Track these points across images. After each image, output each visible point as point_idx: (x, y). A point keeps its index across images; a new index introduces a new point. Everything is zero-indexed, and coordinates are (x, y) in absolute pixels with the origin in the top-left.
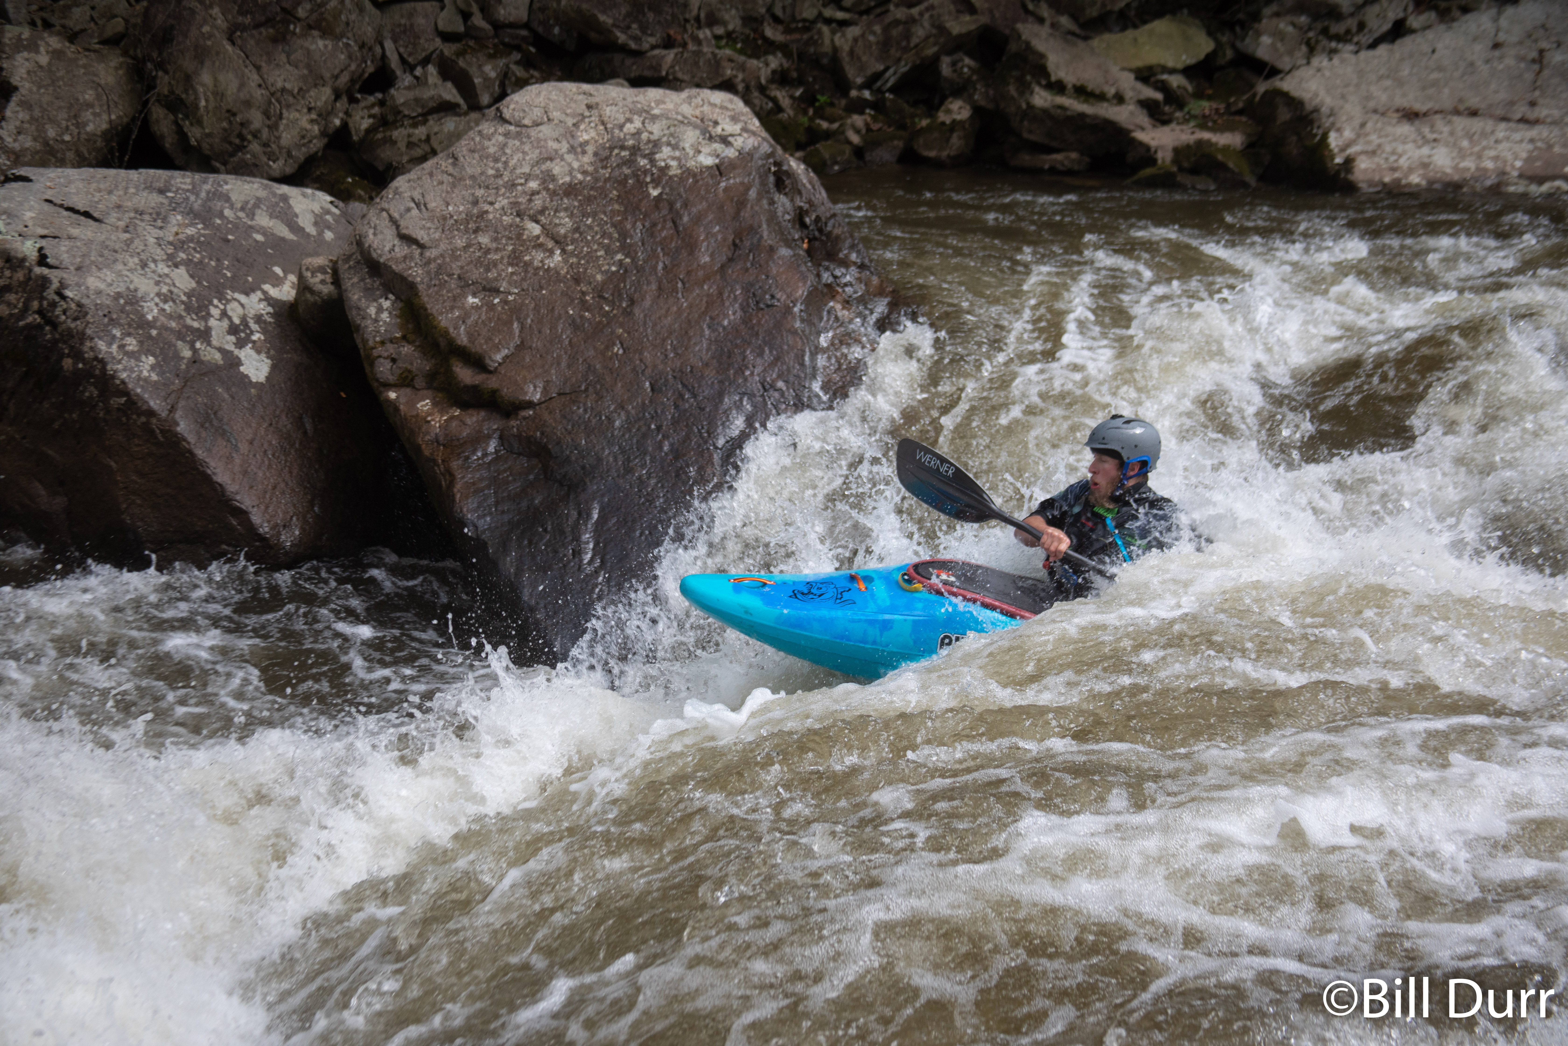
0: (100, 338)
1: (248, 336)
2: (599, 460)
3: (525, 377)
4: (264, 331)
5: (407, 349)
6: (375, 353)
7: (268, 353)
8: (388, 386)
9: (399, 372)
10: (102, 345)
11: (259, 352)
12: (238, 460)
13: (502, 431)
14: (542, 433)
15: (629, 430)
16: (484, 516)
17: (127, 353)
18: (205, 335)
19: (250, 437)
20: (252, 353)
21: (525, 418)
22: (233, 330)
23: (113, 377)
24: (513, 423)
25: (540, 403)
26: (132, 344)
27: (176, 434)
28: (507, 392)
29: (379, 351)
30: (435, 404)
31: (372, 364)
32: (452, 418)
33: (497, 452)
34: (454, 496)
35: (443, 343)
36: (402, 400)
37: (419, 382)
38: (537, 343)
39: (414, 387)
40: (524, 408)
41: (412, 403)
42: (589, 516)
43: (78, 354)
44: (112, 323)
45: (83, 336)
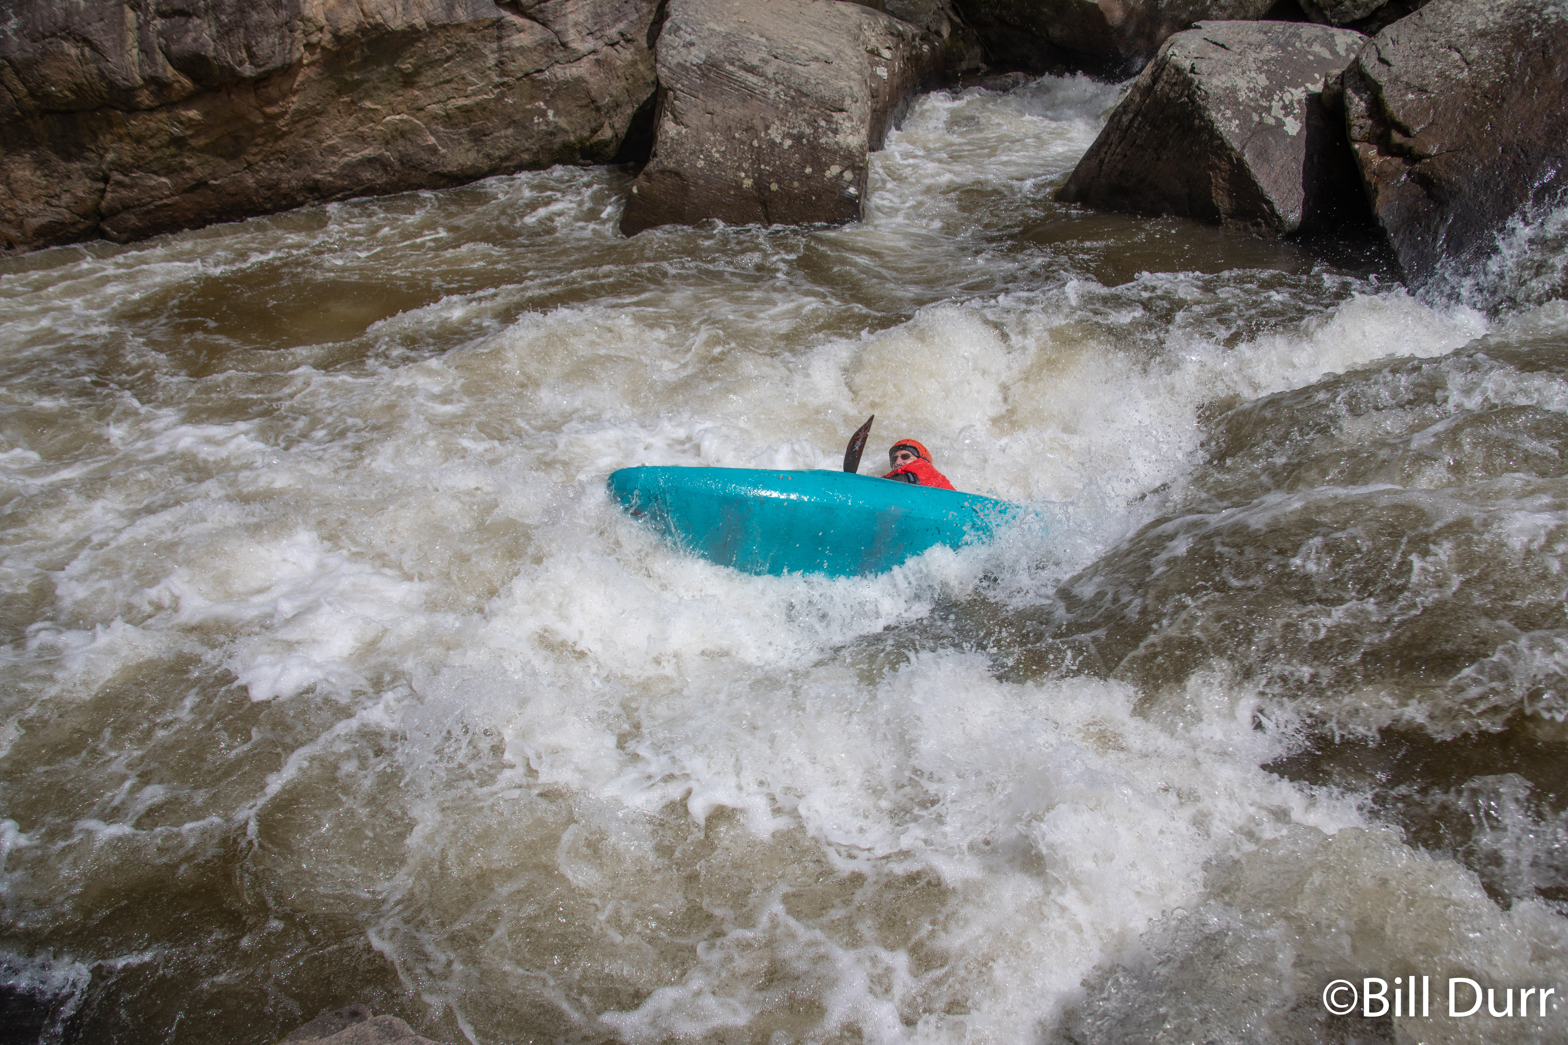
0: (1213, 110)
1: (1292, 111)
2: (1461, 189)
3: (1430, 141)
4: (1301, 108)
5: (1370, 122)
6: (1353, 123)
7: (1301, 120)
8: (1356, 141)
9: (1362, 134)
10: (1213, 114)
11: (1296, 119)
12: (1273, 175)
13: (1410, 170)
14: (1432, 173)
15: (1482, 174)
16: (1390, 215)
17: (1225, 118)
18: (1268, 109)
20: (1292, 120)
21: (1424, 164)
22: (1284, 107)
24: (1417, 166)
25: (1434, 156)
26: (1229, 114)
27: (1243, 161)
28: (1417, 149)
29: (1355, 122)
30: (1378, 152)
31: (1350, 129)
32: (1385, 161)
33: (1405, 181)
34: (1375, 203)
35: (1389, 120)
36: (1361, 149)
37: (1372, 140)
38: (1441, 122)
39: (1369, 143)
40: (1425, 158)
41: (1366, 151)
42: (1446, 220)
43: (1202, 118)
44: (1221, 102)
45: (1205, 109)
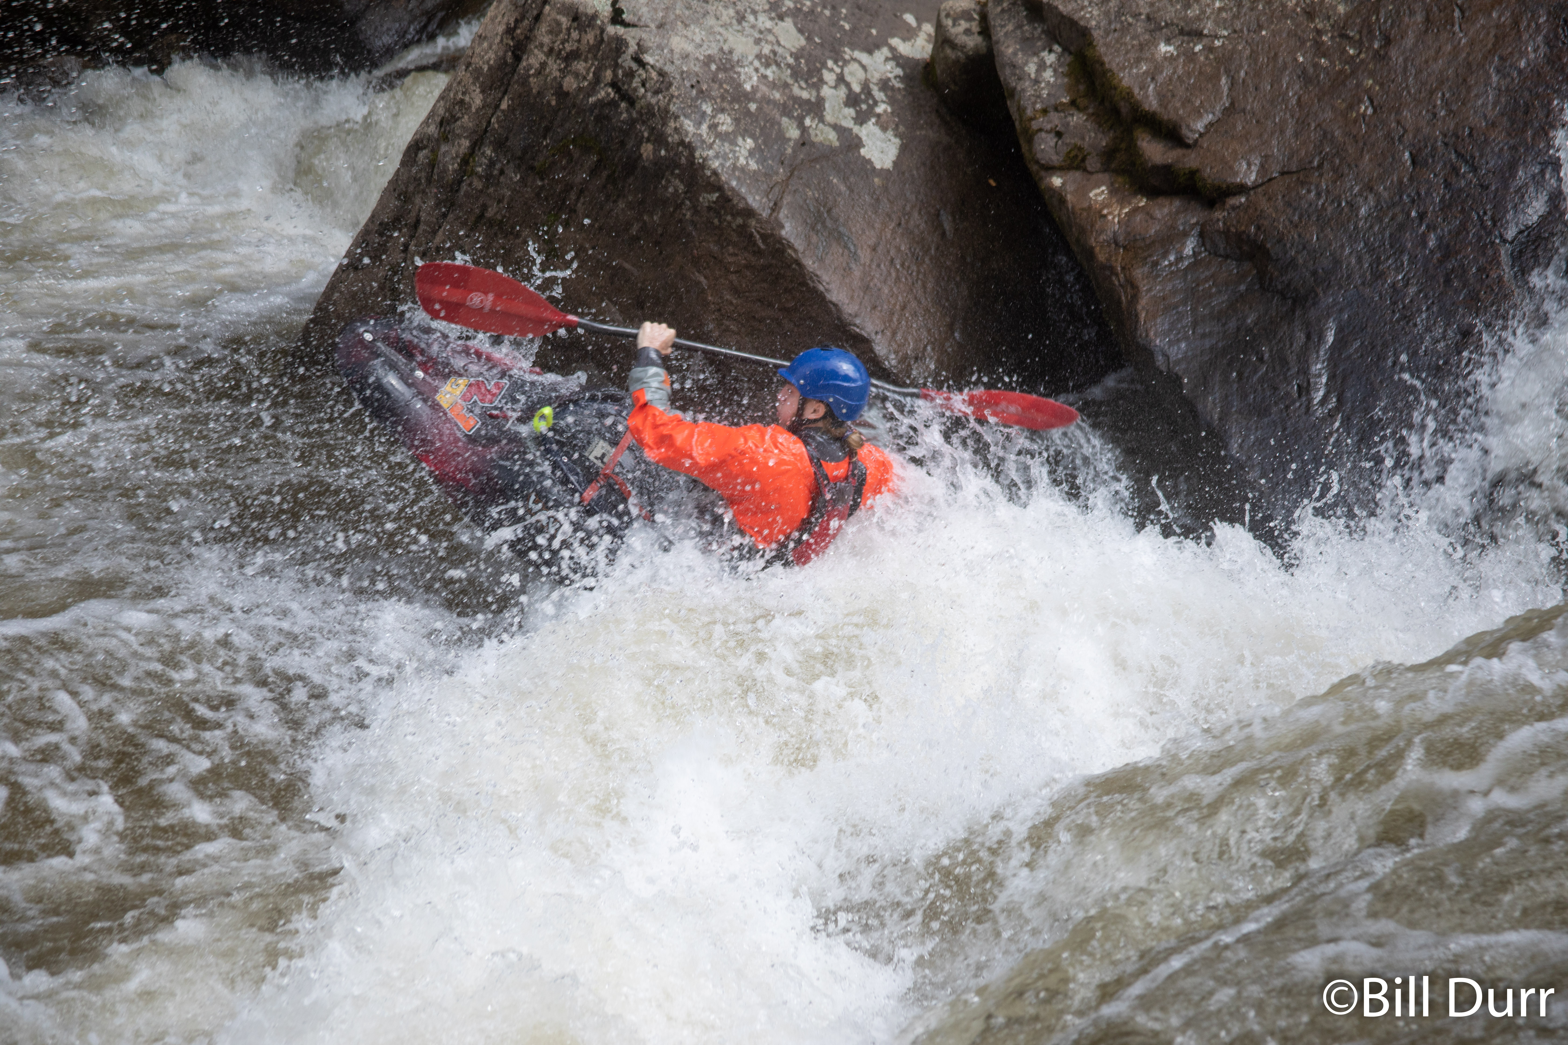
0: (686, 116)
1: (871, 108)
2: (1337, 262)
3: (1235, 151)
4: (892, 101)
5: (1077, 119)
6: (1035, 125)
7: (896, 129)
8: (1051, 169)
9: (1065, 149)
10: (688, 125)
11: (884, 129)
12: (857, 273)
13: (1203, 226)
14: (1258, 228)
15: (1380, 220)
16: (1178, 341)
17: (719, 135)
18: (816, 108)
19: (871, 242)
20: (876, 130)
21: (1234, 208)
22: (852, 100)
23: (703, 166)
24: (1219, 215)
25: (1255, 187)
26: (726, 123)
27: (780, 240)
28: (1210, 173)
29: (1040, 122)
30: (1113, 191)
31: (1030, 141)
32: (1136, 210)
33: (1195, 254)
34: (1137, 316)
35: (1124, 109)
36: (1070, 188)
37: (1093, 163)
38: (1252, 104)
39: (1085, 170)
40: (1234, 194)
41: (1083, 192)
42: (1321, 338)
43: (659, 139)
44: (702, 94)
45: (666, 114)
